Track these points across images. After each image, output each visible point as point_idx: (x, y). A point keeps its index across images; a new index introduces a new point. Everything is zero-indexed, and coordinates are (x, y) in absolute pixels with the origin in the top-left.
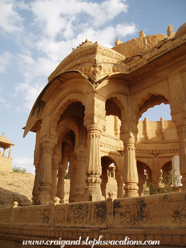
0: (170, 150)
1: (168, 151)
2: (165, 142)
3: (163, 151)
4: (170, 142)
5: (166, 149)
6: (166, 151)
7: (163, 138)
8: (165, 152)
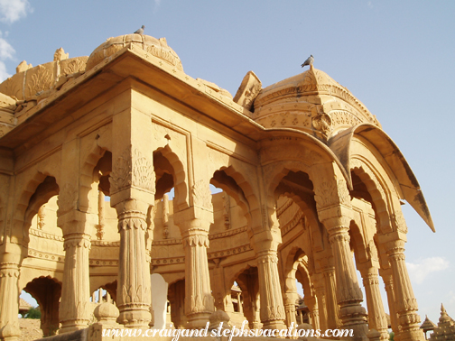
0: (178, 258)
1: (175, 261)
2: (169, 242)
3: (165, 260)
4: (178, 242)
5: (171, 256)
6: (172, 261)
7: (166, 235)
8: (168, 261)
